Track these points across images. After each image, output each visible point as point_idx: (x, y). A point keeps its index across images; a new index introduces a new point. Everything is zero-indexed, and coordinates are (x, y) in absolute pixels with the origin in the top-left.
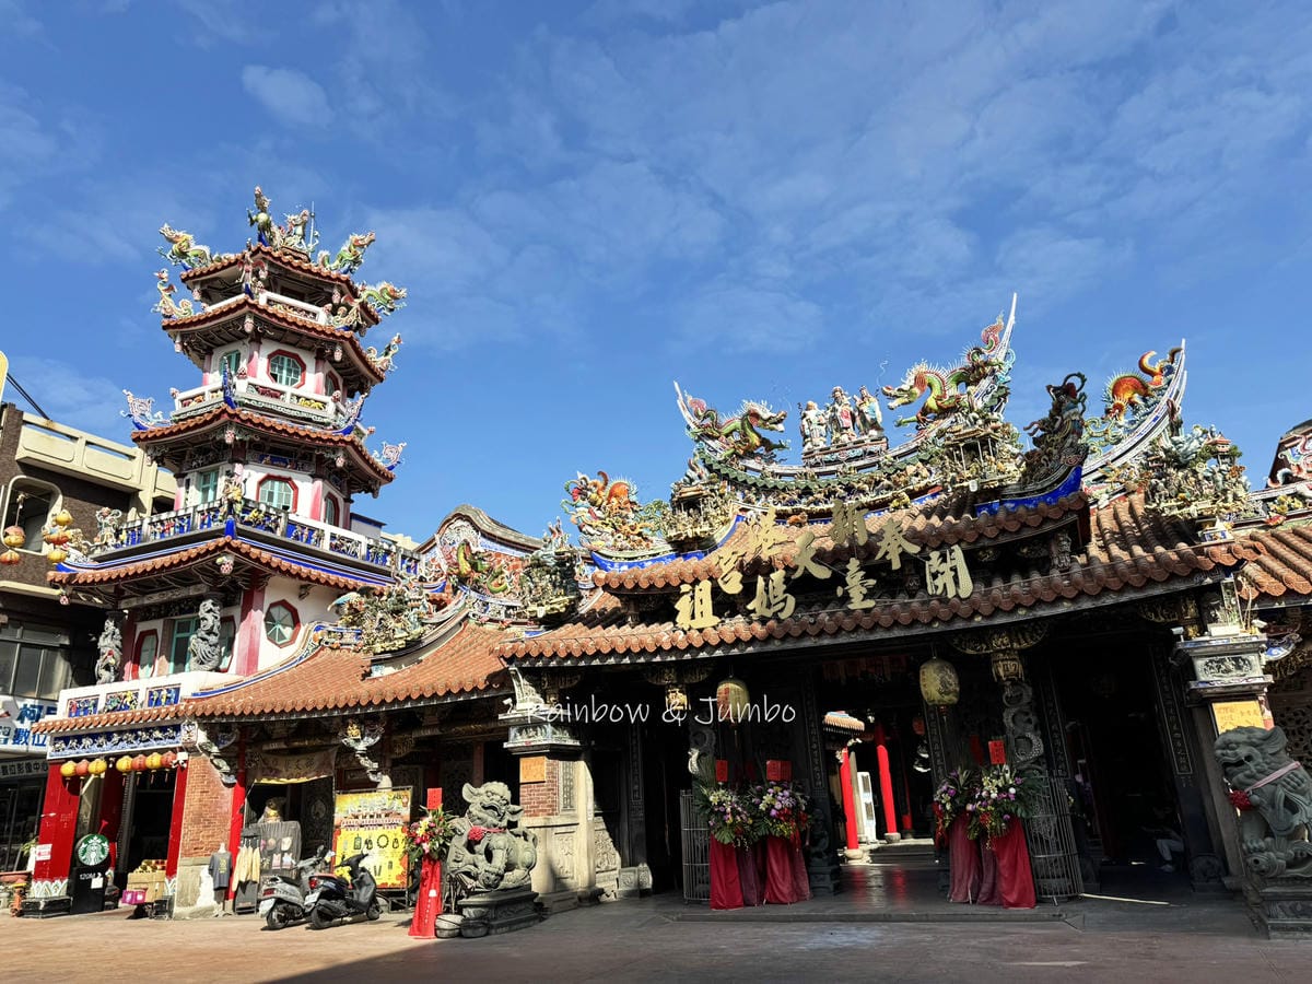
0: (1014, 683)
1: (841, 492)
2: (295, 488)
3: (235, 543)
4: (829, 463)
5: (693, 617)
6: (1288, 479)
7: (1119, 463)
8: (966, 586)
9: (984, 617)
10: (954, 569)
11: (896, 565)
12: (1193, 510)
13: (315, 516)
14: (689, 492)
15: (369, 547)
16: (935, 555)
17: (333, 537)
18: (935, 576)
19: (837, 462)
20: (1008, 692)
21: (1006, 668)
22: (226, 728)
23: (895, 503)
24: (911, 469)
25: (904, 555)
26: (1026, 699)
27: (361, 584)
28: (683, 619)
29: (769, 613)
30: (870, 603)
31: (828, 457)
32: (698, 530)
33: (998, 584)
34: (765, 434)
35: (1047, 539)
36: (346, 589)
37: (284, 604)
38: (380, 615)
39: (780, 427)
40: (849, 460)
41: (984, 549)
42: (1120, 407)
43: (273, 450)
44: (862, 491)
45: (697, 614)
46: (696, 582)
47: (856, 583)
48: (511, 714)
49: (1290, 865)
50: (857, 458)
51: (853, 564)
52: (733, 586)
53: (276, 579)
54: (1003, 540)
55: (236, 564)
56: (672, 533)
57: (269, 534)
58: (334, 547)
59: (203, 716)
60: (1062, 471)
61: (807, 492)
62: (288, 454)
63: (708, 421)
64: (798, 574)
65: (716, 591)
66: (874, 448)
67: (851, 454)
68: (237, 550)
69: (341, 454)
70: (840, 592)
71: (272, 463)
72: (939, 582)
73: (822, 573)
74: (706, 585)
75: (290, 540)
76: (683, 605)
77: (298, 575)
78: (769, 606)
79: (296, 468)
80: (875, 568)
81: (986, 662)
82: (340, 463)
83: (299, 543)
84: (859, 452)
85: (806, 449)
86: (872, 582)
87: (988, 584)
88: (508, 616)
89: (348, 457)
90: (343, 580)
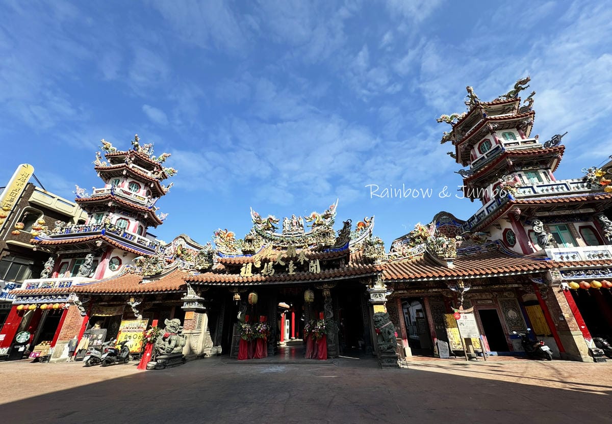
0: (328, 297)
1: (291, 242)
2: (129, 222)
3: (104, 237)
5: (245, 273)
6: (394, 251)
7: (358, 243)
8: (319, 270)
9: (322, 279)
10: (316, 266)
11: (302, 263)
12: (373, 256)
13: (134, 231)
14: (250, 237)
15: (150, 243)
16: (312, 261)
17: (139, 239)
18: (311, 267)
19: (291, 234)
20: (326, 299)
21: (326, 293)
22: (87, 296)
23: (304, 247)
24: (309, 238)
25: (304, 261)
27: (145, 254)
28: (242, 274)
29: (267, 274)
30: (294, 273)
31: (289, 233)
32: (251, 249)
33: (327, 270)
34: (273, 224)
35: (339, 260)
36: (140, 255)
37: (117, 258)
38: (149, 264)
39: (277, 223)
41: (324, 261)
42: (359, 229)
43: (124, 210)
44: (296, 243)
45: (247, 272)
46: (248, 263)
47: (291, 267)
48: (185, 298)
49: (388, 349)
51: (291, 262)
52: (258, 265)
53: (117, 249)
54: (329, 259)
55: (103, 244)
56: (243, 249)
57: (118, 236)
58: (138, 242)
59: (79, 292)
60: (344, 243)
61: (282, 241)
63: (258, 219)
64: (277, 263)
65: (253, 266)
66: (301, 232)
67: (295, 233)
68: (104, 239)
69: (147, 214)
70: (287, 269)
71: (123, 214)
72: (312, 269)
73: (283, 264)
74: (250, 264)
75: (124, 238)
76: (243, 269)
77: (124, 249)
78: (267, 272)
79: (131, 216)
80: (297, 263)
81: (321, 291)
82: (146, 217)
83: (127, 239)
84: (297, 232)
85: (283, 230)
86: (295, 267)
87: (324, 270)
88: (190, 268)
89: (149, 215)
90: (139, 252)
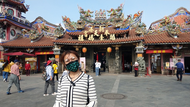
0: (117, 50)
1: (99, 24)
2: (13, 11)
4: (98, 20)
5: (80, 39)
8: (114, 39)
9: (116, 43)
10: (113, 37)
11: (107, 36)
14: (80, 22)
16: (111, 35)
17: (20, 20)
18: (111, 37)
19: (99, 20)
22: (7, 48)
23: (106, 26)
24: (109, 22)
26: (118, 52)
30: (103, 40)
31: (98, 19)
32: (81, 27)
33: (117, 39)
35: (124, 34)
40: (101, 20)
41: (117, 34)
42: (135, 18)
43: (9, 4)
44: (102, 24)
45: (81, 39)
46: (81, 35)
47: (102, 37)
48: (54, 49)
50: (102, 20)
51: (102, 35)
52: (86, 36)
53: (12, 26)
54: (119, 34)
55: (7, 23)
56: (77, 27)
57: (10, 18)
59: (3, 46)
61: (95, 23)
62: (12, 5)
66: (104, 19)
67: (101, 19)
68: (7, 21)
69: (21, 6)
70: (100, 38)
71: (9, 6)
72: (111, 38)
74: (83, 35)
78: (91, 39)
79: (13, 8)
82: (21, 8)
83: (15, 20)
84: (103, 19)
85: (95, 17)
86: (104, 37)
90: (23, 27)
